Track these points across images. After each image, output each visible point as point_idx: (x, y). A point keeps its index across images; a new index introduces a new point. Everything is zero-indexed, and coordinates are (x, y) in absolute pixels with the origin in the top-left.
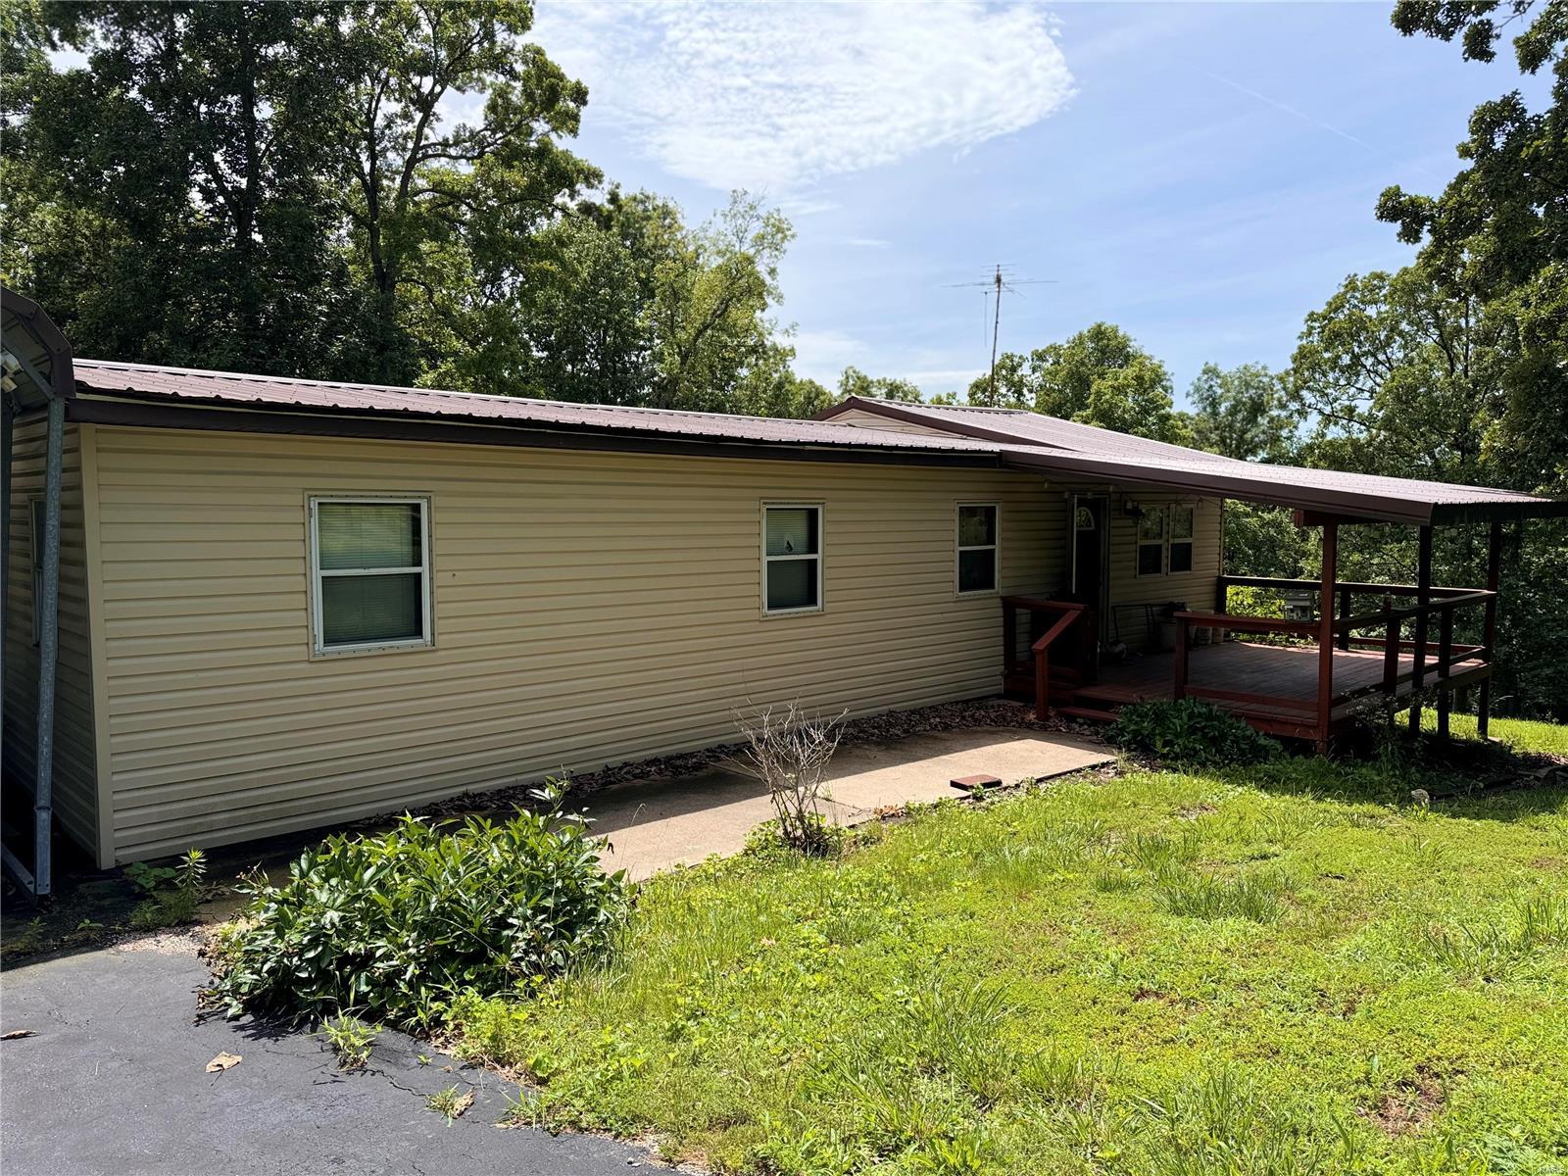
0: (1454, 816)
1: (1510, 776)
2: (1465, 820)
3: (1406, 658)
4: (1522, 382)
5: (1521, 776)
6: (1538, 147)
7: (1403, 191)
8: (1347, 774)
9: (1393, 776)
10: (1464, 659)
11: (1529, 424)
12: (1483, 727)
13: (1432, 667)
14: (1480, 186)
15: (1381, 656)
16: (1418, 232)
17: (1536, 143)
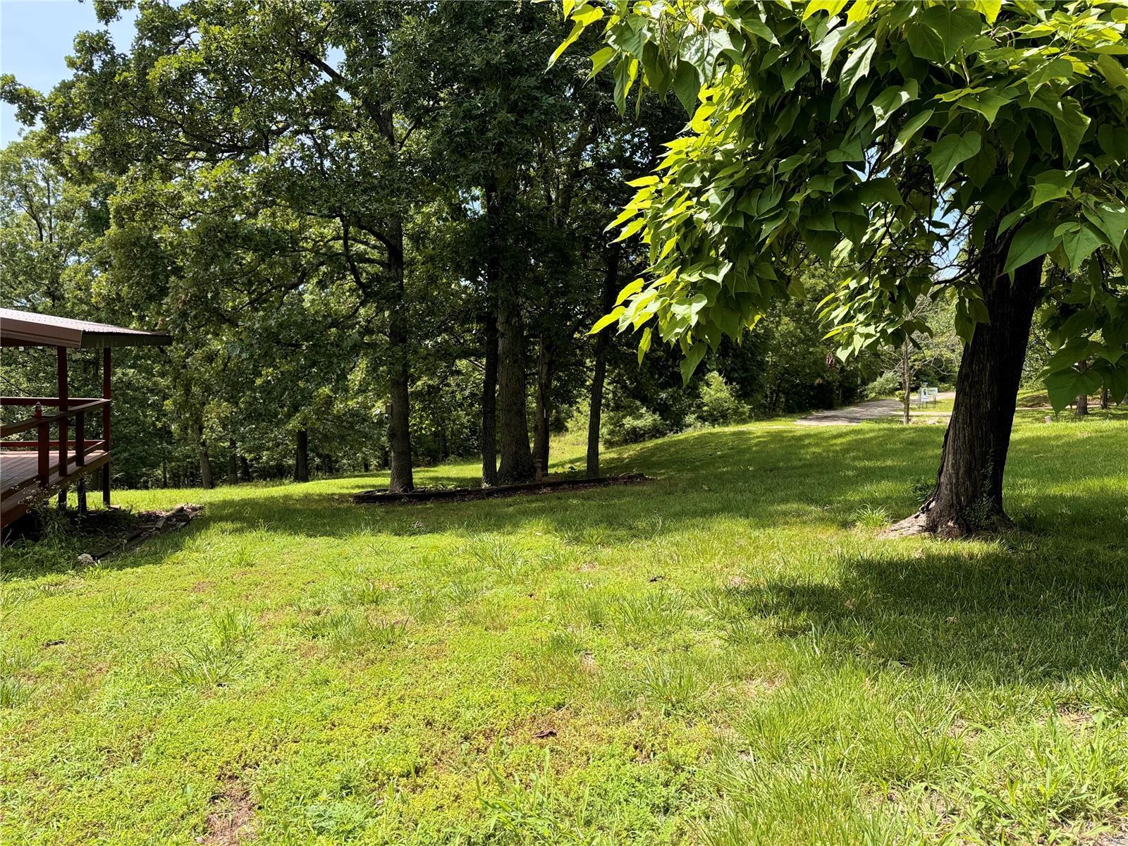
0: (120, 568)
1: (138, 531)
2: (129, 570)
3: (54, 455)
4: (122, 248)
5: (146, 530)
6: (126, 78)
7: (18, 80)
8: (23, 555)
9: (62, 547)
10: (92, 451)
11: (129, 278)
12: (107, 499)
13: (73, 459)
14: (85, 94)
15: (34, 455)
16: (33, 117)
17: (125, 74)
